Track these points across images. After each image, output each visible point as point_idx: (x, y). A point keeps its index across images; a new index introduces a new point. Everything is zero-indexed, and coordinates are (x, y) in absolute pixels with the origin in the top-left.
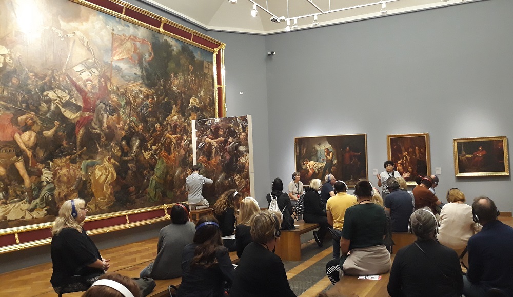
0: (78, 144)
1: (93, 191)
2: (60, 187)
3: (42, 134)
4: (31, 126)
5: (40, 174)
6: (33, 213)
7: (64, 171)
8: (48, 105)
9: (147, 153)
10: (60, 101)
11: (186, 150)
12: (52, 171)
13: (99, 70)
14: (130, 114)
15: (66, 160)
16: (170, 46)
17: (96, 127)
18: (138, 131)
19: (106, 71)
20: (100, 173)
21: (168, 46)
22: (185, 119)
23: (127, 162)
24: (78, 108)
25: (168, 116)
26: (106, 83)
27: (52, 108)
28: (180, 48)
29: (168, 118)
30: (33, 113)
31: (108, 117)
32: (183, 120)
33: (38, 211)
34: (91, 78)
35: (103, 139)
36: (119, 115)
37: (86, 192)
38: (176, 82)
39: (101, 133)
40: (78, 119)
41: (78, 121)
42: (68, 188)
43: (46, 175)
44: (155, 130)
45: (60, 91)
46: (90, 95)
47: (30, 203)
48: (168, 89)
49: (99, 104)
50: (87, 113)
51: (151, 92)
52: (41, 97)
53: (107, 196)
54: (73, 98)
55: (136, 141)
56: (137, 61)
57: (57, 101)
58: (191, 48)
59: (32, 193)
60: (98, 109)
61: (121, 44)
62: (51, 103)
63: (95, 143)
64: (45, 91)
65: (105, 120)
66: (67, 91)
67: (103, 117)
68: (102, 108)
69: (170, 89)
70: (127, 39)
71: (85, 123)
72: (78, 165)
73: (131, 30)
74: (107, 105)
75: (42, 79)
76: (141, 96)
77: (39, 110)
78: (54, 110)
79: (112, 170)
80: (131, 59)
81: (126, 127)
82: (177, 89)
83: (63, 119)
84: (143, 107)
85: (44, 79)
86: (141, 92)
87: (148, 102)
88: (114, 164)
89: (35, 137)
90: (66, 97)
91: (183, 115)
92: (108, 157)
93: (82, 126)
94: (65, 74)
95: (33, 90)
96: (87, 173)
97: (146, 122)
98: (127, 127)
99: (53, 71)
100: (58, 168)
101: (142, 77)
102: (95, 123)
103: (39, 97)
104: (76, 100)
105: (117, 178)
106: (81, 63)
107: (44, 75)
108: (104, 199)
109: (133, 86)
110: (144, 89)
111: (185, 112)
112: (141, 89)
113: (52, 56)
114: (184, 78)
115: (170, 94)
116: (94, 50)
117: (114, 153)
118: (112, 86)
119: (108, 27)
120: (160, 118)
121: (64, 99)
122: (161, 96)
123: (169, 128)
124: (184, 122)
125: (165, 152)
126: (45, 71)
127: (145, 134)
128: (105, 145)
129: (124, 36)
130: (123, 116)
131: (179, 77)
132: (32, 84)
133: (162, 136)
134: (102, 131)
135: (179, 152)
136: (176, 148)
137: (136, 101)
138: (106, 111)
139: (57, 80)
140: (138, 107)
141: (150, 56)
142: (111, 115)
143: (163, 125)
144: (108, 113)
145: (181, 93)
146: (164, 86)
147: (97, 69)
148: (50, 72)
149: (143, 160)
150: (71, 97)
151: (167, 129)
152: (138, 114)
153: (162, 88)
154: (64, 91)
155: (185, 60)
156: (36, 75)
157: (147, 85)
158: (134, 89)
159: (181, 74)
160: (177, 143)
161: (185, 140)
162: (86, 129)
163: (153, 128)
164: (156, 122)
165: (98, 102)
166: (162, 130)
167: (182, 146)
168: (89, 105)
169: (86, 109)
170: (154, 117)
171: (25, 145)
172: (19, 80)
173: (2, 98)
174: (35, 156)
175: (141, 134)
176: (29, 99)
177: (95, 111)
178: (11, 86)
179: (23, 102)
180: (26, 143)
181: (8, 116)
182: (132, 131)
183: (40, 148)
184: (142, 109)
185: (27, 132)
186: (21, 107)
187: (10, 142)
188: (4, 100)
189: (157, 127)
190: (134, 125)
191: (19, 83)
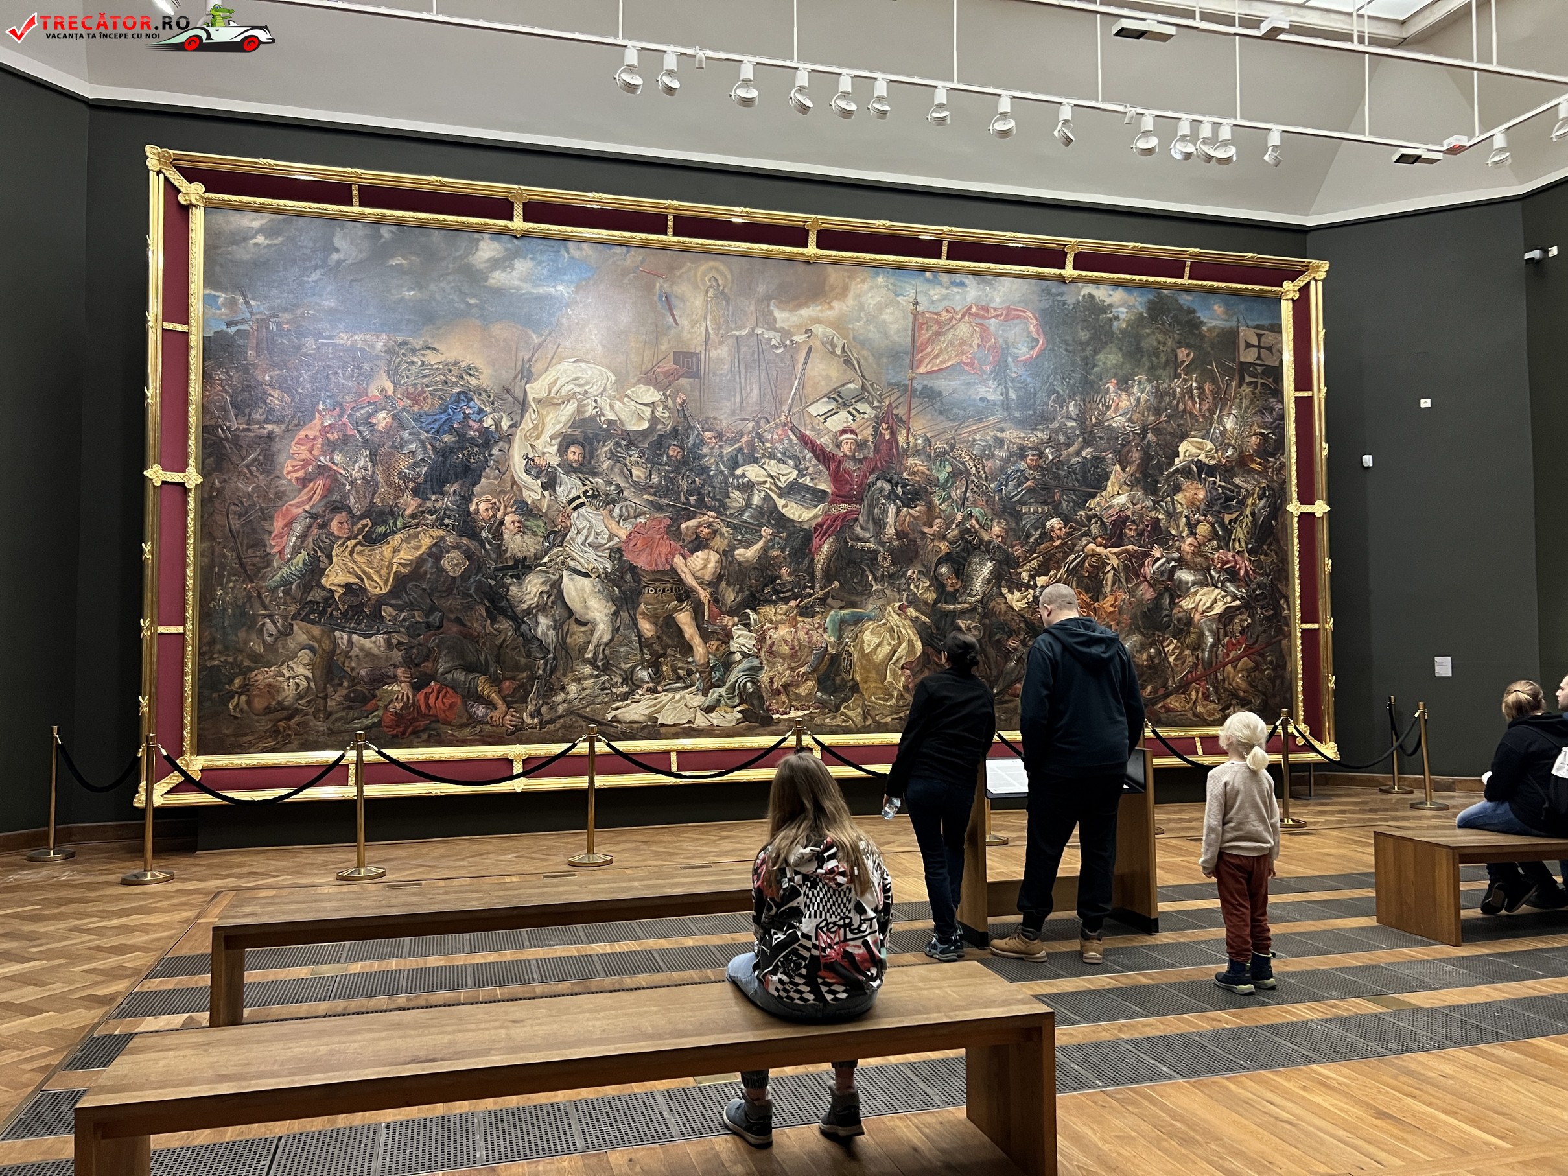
0: (818, 573)
1: (858, 678)
2: (773, 666)
3: (733, 556)
4: (707, 539)
5: (727, 636)
6: (712, 715)
7: (784, 631)
8: (745, 496)
9: (1017, 594)
10: (776, 485)
11: (1160, 587)
12: (757, 631)
13: (876, 404)
14: (964, 499)
15: (788, 610)
16: (1105, 309)
17: (867, 535)
18: (990, 542)
20: (877, 641)
21: (1094, 307)
22: (1155, 502)
23: (955, 614)
24: (819, 496)
25: (1093, 496)
26: (893, 434)
27: (756, 500)
28: (1142, 309)
29: (1092, 503)
30: (713, 514)
31: (899, 510)
32: (1149, 503)
33: (722, 713)
34: (854, 426)
35: (885, 563)
36: (930, 505)
37: (838, 680)
38: (1125, 402)
39: (881, 549)
40: (820, 520)
41: (820, 525)
42: (792, 669)
43: (742, 641)
44: (1046, 536)
45: (773, 462)
46: (849, 465)
47: (705, 695)
48: (1095, 425)
49: (874, 483)
50: (842, 505)
52: (731, 480)
53: (895, 693)
54: (805, 475)
55: (982, 564)
56: (988, 369)
57: (767, 485)
58: (1186, 299)
59: (710, 674)
60: (873, 495)
61: (939, 335)
62: (752, 491)
63: (864, 571)
64: (739, 467)
65: (890, 519)
66: (791, 462)
67: (885, 512)
68: (882, 489)
69: (1100, 422)
70: (959, 316)
71: (838, 527)
72: (817, 620)
73: (973, 291)
74: (897, 484)
75: (733, 441)
76: (1000, 453)
77: (725, 508)
78: (760, 504)
79: (910, 633)
80: (971, 364)
81: (953, 533)
82: (1130, 420)
83: (781, 521)
84: (1007, 479)
85: (738, 441)
86: (1000, 442)
87: (1023, 465)
88: (915, 620)
89: (716, 562)
90: (788, 474)
91: (1151, 488)
92: (897, 604)
93: (830, 536)
94: (785, 424)
95: (713, 468)
96: (840, 638)
97: (1017, 516)
98: (956, 532)
99: (758, 423)
100: (768, 625)
101: (1006, 405)
102: (862, 527)
103: (726, 480)
104: (812, 479)
105: (923, 653)
106: (827, 396)
107: (738, 433)
108: (886, 700)
109: (975, 431)
110: (1012, 435)
111: (1157, 482)
112: (999, 435)
113: (756, 392)
114: (1157, 388)
115: (1101, 438)
116: (862, 361)
117: (915, 594)
118: (911, 439)
119: (900, 298)
120: (1065, 504)
121: (783, 479)
122: (1068, 446)
123: (1095, 529)
124: (1155, 509)
125: (1080, 593)
126: (740, 425)
127: (1012, 547)
128: (890, 576)
129: (948, 311)
130: (943, 507)
131: (1135, 390)
132: (711, 455)
133: (1072, 551)
134: (882, 544)
135: (1132, 593)
136: (1123, 580)
137: (984, 467)
138: (892, 496)
139: (767, 441)
140: (992, 481)
141: (1033, 348)
142: (909, 506)
143: (1076, 522)
144: (899, 503)
145: (1144, 431)
146: (1081, 419)
147: (870, 404)
148: (751, 425)
149: (1005, 613)
150: (802, 474)
151: (1089, 530)
152: (989, 501)
153: (1074, 424)
154: (784, 463)
155: (1160, 337)
156: (719, 435)
157: (1021, 424)
158: (978, 437)
159: (1144, 378)
160: (1126, 566)
161: (1158, 559)
162: (838, 541)
163: (1039, 532)
164: (1049, 516)
165: (871, 479)
166: (1070, 534)
167: (1145, 577)
168: (848, 487)
169: (840, 497)
170: (1045, 503)
171: (696, 578)
172: (683, 449)
173: (648, 488)
174: (716, 600)
175: (999, 547)
176: (703, 485)
177: (863, 500)
178: (666, 464)
179: (690, 493)
180: (699, 574)
181: (660, 522)
182: (970, 542)
183: (728, 584)
184: (1001, 484)
185: (699, 553)
186: (688, 502)
187: (663, 573)
188: (652, 491)
189: (1052, 528)
190: (977, 526)
191: (683, 456)
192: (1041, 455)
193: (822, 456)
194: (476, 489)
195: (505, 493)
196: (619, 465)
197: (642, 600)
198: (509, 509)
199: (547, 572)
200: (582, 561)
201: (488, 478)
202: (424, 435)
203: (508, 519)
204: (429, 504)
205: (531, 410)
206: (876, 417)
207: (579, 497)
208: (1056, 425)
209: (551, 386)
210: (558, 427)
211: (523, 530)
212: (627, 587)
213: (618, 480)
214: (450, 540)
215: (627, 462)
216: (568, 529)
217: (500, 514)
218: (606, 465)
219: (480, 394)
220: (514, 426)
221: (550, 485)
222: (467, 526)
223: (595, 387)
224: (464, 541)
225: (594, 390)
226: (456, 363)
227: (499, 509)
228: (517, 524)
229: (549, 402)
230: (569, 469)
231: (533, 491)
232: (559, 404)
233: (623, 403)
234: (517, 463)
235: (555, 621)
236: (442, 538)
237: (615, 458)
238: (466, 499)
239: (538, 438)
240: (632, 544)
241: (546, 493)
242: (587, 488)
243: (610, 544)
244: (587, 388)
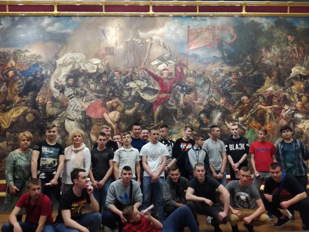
0: (155, 118)
3: (125, 112)
4: (115, 107)
8: (129, 92)
9: (231, 124)
10: (140, 88)
11: (289, 120)
13: (175, 60)
14: (209, 91)
17: (173, 104)
18: (219, 105)
19: (182, 60)
21: (255, 25)
22: (284, 90)
23: (207, 132)
24: (155, 92)
25: (259, 88)
26: (182, 70)
28: (273, 24)
29: (259, 90)
30: (118, 99)
31: (184, 95)
32: (281, 90)
34: (167, 68)
35: (180, 114)
36: (196, 94)
39: (178, 109)
40: (156, 99)
41: (156, 101)
44: (241, 103)
45: (139, 81)
46: (166, 81)
48: (258, 63)
49: (175, 87)
50: (164, 94)
51: (235, 69)
52: (124, 87)
54: (150, 85)
56: (216, 46)
57: (137, 89)
58: (289, 20)
60: (175, 90)
61: (197, 36)
62: (131, 91)
63: (172, 117)
64: (127, 83)
65: (182, 98)
66: (145, 81)
67: (179, 96)
68: (178, 89)
69: (260, 62)
70: (205, 30)
71: (162, 102)
73: (209, 22)
74: (184, 86)
75: (125, 75)
76: (222, 75)
77: (122, 96)
78: (134, 95)
80: (210, 45)
81: (205, 103)
82: (271, 61)
83: (142, 100)
84: (225, 83)
85: (127, 75)
86: (222, 71)
87: (231, 78)
89: (119, 115)
90: (144, 84)
91: (282, 84)
93: (159, 105)
94: (143, 68)
95: (118, 83)
97: (230, 96)
99: (134, 69)
101: (223, 58)
102: (171, 102)
103: (122, 87)
104: (153, 86)
106: (158, 58)
107: (127, 72)
109: (212, 68)
110: (227, 68)
111: (284, 82)
112: (221, 68)
113: (133, 59)
114: (281, 50)
115: (261, 68)
116: (170, 47)
117: (191, 124)
118: (188, 71)
119: (183, 26)
120: (248, 91)
121: (142, 86)
122: (248, 71)
123: (261, 99)
124: (284, 92)
125: (256, 123)
126: (127, 69)
127: (228, 107)
128: (182, 118)
129: (200, 29)
130: (201, 94)
131: (273, 50)
132: (117, 79)
133: (252, 108)
134: (179, 107)
135: (277, 123)
136: (274, 118)
137: (216, 79)
138: (182, 91)
139: (137, 74)
140: (219, 84)
141: (232, 39)
142: (188, 94)
143: (253, 97)
144: (184, 93)
145: (277, 64)
146: (252, 62)
147: (173, 60)
148: (131, 69)
149: (227, 131)
150: (149, 84)
151: (259, 100)
152: (218, 91)
153: (250, 63)
154: (143, 81)
155: (281, 32)
156: (120, 73)
157: (229, 64)
158: (213, 69)
159: (276, 47)
160: (274, 113)
161: (287, 110)
162: (163, 106)
163: (239, 101)
164: (242, 96)
165: (174, 85)
166: (251, 102)
167: (282, 116)
168: (166, 88)
169: (163, 92)
170: (240, 91)
171: (111, 120)
172: (108, 78)
173: (95, 91)
174: (118, 128)
175: (223, 107)
176: (114, 89)
177: (171, 92)
178: (102, 83)
179: (110, 92)
180: (112, 119)
181: (99, 102)
182: (212, 106)
183: (123, 122)
184: (223, 85)
185: (113, 112)
186: (109, 95)
187: (100, 119)
188: (97, 92)
189: (244, 100)
190: (214, 100)
191: (108, 80)
192: (238, 74)
193: (156, 78)
194: (39, 94)
195: (47, 94)
196: (85, 84)
197: (92, 128)
198: (49, 100)
199: (60, 120)
200: (72, 116)
201: (42, 90)
202: (23, 77)
203: (48, 103)
204: (23, 99)
205: (57, 68)
206: (176, 65)
207: (72, 95)
208: (242, 64)
209: (64, 60)
210: (66, 73)
211: (53, 106)
212: (87, 124)
213: (85, 89)
214: (29, 110)
215: (88, 83)
216: (67, 105)
217: (45, 101)
218: (81, 84)
219: (41, 64)
220: (52, 73)
221: (62, 91)
222: (34, 105)
223: (79, 60)
224: (34, 110)
225: (78, 60)
226: (35, 55)
227: (45, 100)
228: (51, 104)
229: (64, 65)
230: (69, 86)
231: (57, 93)
232: (66, 66)
233: (88, 64)
234: (52, 84)
235: (62, 136)
236: (26, 110)
237: (85, 82)
238: (35, 97)
239: (59, 76)
240: (89, 109)
241: (61, 94)
242: (75, 92)
243: (82, 110)
244: (76, 60)
